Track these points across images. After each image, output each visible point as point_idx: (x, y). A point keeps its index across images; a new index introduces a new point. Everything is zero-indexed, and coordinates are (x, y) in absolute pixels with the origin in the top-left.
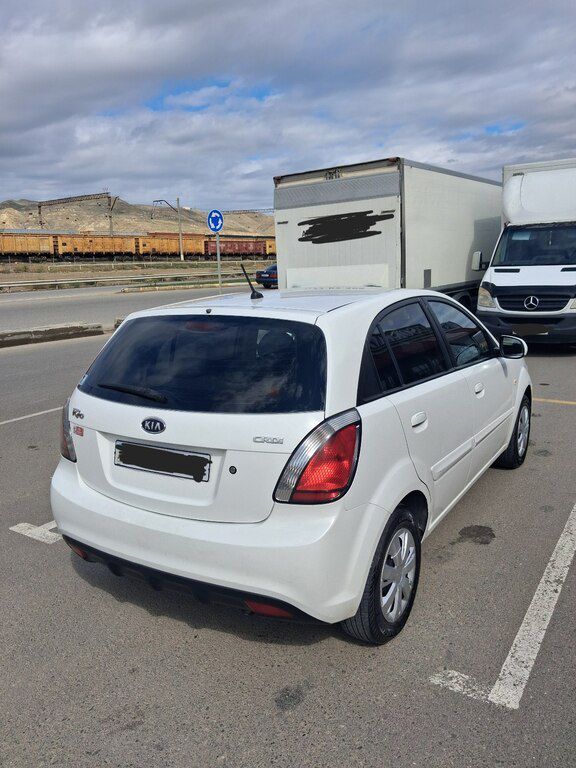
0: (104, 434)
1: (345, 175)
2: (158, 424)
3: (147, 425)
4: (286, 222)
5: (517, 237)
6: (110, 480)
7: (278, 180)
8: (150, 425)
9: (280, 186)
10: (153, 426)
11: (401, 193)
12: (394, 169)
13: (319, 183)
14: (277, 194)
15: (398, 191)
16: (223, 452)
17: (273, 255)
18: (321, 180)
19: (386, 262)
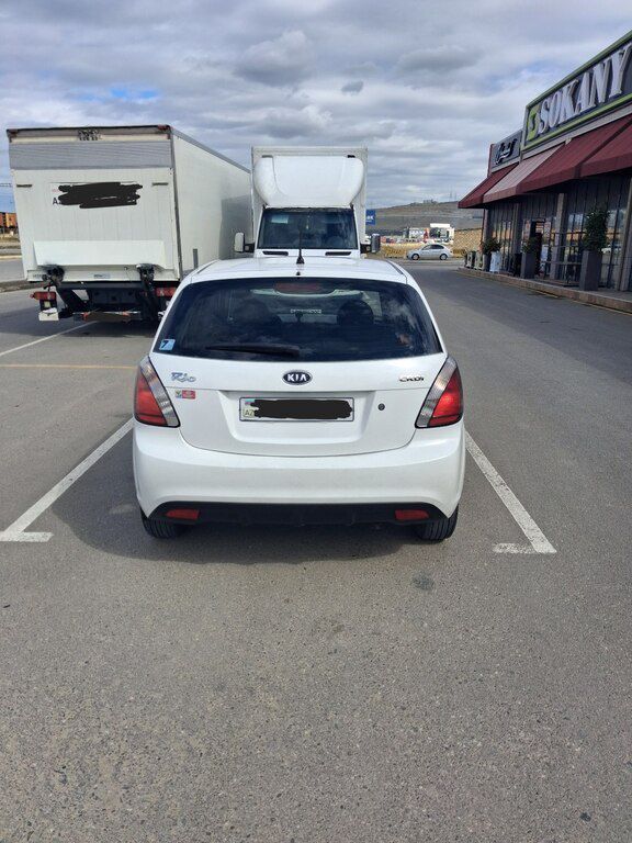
0: (226, 392)
1: (104, 138)
2: (303, 376)
3: (290, 378)
4: (30, 186)
5: (276, 220)
6: (235, 435)
7: (13, 133)
8: (294, 377)
9: (15, 141)
10: (299, 378)
11: (173, 167)
12: (163, 138)
13: (72, 143)
14: (12, 152)
15: (170, 163)
16: (368, 393)
17: (14, 228)
18: (73, 139)
19: (161, 239)
